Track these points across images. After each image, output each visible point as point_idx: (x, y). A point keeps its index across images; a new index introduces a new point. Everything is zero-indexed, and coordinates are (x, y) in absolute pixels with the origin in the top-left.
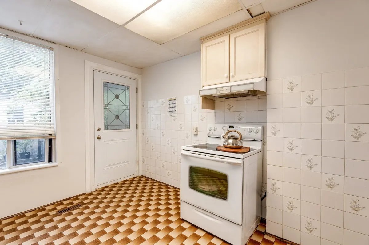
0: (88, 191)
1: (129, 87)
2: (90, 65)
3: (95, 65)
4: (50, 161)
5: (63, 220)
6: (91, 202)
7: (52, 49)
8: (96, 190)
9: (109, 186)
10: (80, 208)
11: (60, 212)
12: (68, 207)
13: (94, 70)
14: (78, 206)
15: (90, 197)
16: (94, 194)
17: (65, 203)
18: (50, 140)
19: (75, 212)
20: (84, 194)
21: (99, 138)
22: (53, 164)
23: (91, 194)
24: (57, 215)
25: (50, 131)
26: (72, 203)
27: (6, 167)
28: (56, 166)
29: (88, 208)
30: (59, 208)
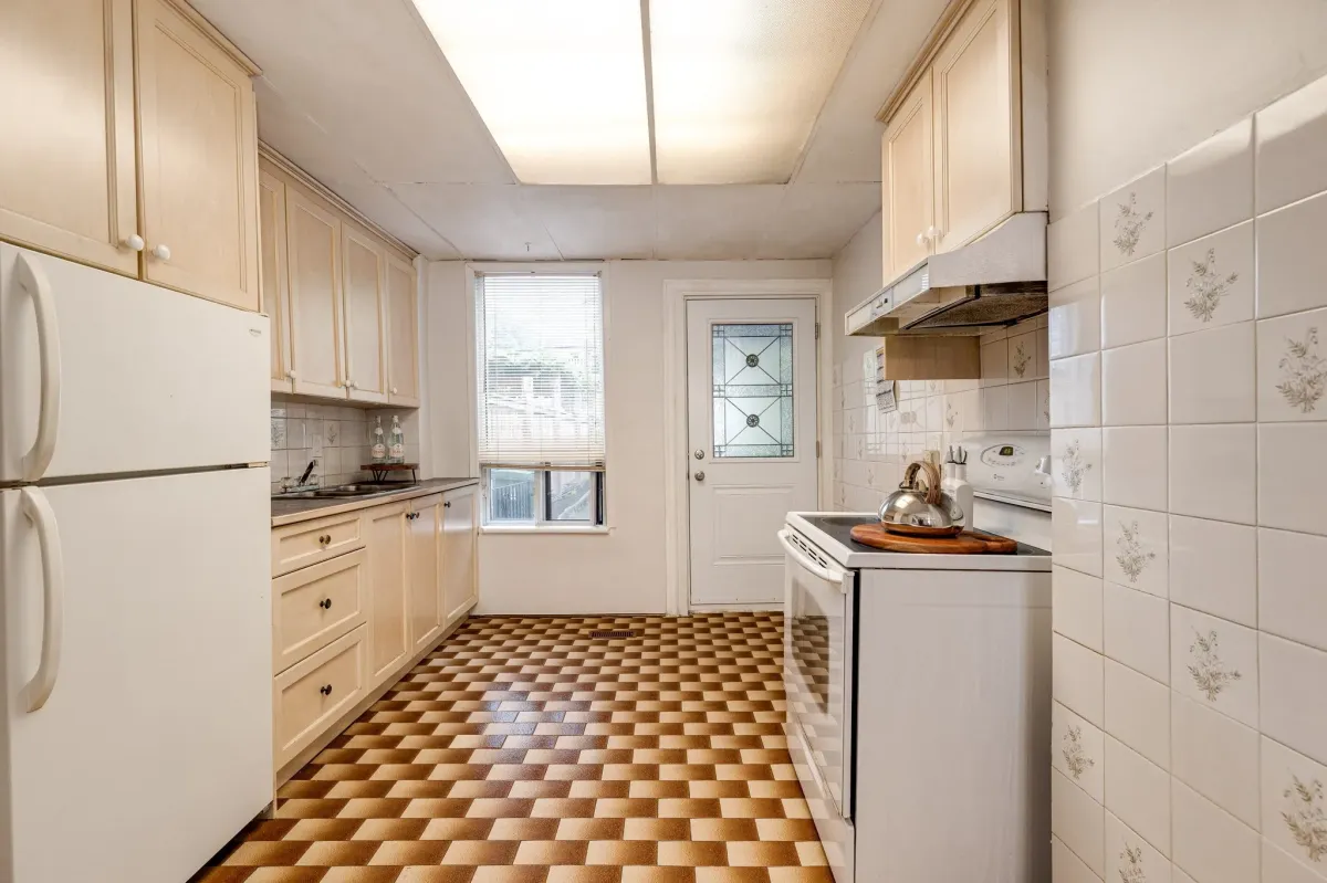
0: (672, 613)
1: (791, 324)
2: (676, 288)
3: (687, 286)
4: (599, 521)
5: (584, 649)
6: (656, 637)
7: (599, 274)
8: (690, 615)
9: (725, 616)
10: (628, 639)
11: (594, 634)
12: (615, 630)
13: (687, 299)
14: (630, 634)
15: (665, 626)
16: (680, 621)
17: (618, 621)
18: (599, 477)
19: (613, 643)
20: (660, 616)
21: (700, 478)
22: (601, 528)
23: (673, 620)
24: (585, 637)
25: (595, 456)
26: (626, 626)
27: (534, 520)
28: (606, 534)
29: (639, 643)
30: (601, 626)
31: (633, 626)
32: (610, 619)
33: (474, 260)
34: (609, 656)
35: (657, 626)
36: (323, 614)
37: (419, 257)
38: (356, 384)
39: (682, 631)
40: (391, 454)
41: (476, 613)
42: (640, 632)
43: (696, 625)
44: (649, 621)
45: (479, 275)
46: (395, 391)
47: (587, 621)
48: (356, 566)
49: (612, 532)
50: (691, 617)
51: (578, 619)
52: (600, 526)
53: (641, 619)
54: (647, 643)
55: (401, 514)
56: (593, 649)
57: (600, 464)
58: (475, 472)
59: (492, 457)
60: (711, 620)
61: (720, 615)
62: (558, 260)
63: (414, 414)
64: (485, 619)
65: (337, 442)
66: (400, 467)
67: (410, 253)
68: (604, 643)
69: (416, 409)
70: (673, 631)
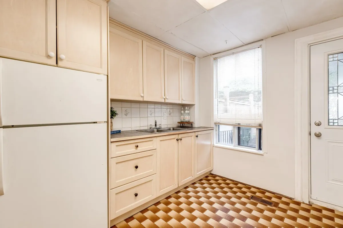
0: (298, 199)
2: (303, 41)
4: (260, 148)
5: (244, 204)
6: (285, 211)
7: (260, 46)
8: (310, 205)
9: (336, 213)
10: (268, 206)
11: (252, 197)
12: (264, 198)
13: (310, 46)
14: (270, 204)
15: (292, 205)
16: (302, 205)
17: (267, 194)
18: (260, 130)
19: (260, 206)
20: (291, 199)
21: (318, 136)
22: (260, 152)
23: (298, 204)
24: (248, 198)
25: (258, 122)
26: (270, 198)
27: (233, 145)
28: (262, 155)
29: (273, 211)
30: (258, 194)
31: (274, 199)
32: (263, 192)
33: (213, 54)
34: (255, 213)
35: (287, 204)
36: (136, 170)
37: (196, 57)
38: (167, 98)
39: (302, 213)
40: (185, 119)
41: (212, 173)
42: (276, 205)
43: (313, 212)
44: (284, 199)
45: (215, 59)
46: (184, 99)
47: (253, 189)
48: (152, 155)
49: (265, 155)
50: (311, 205)
51: (249, 187)
52: (260, 151)
53: (279, 197)
54: (278, 213)
55: (175, 138)
56: (249, 206)
57: (260, 125)
58: (213, 125)
59: (218, 121)
60: (324, 212)
61: (332, 211)
62: (243, 46)
63: (194, 107)
64: (214, 176)
65: (172, 115)
66: (188, 122)
67: (193, 57)
68: (255, 204)
69: (194, 105)
70: (297, 211)
